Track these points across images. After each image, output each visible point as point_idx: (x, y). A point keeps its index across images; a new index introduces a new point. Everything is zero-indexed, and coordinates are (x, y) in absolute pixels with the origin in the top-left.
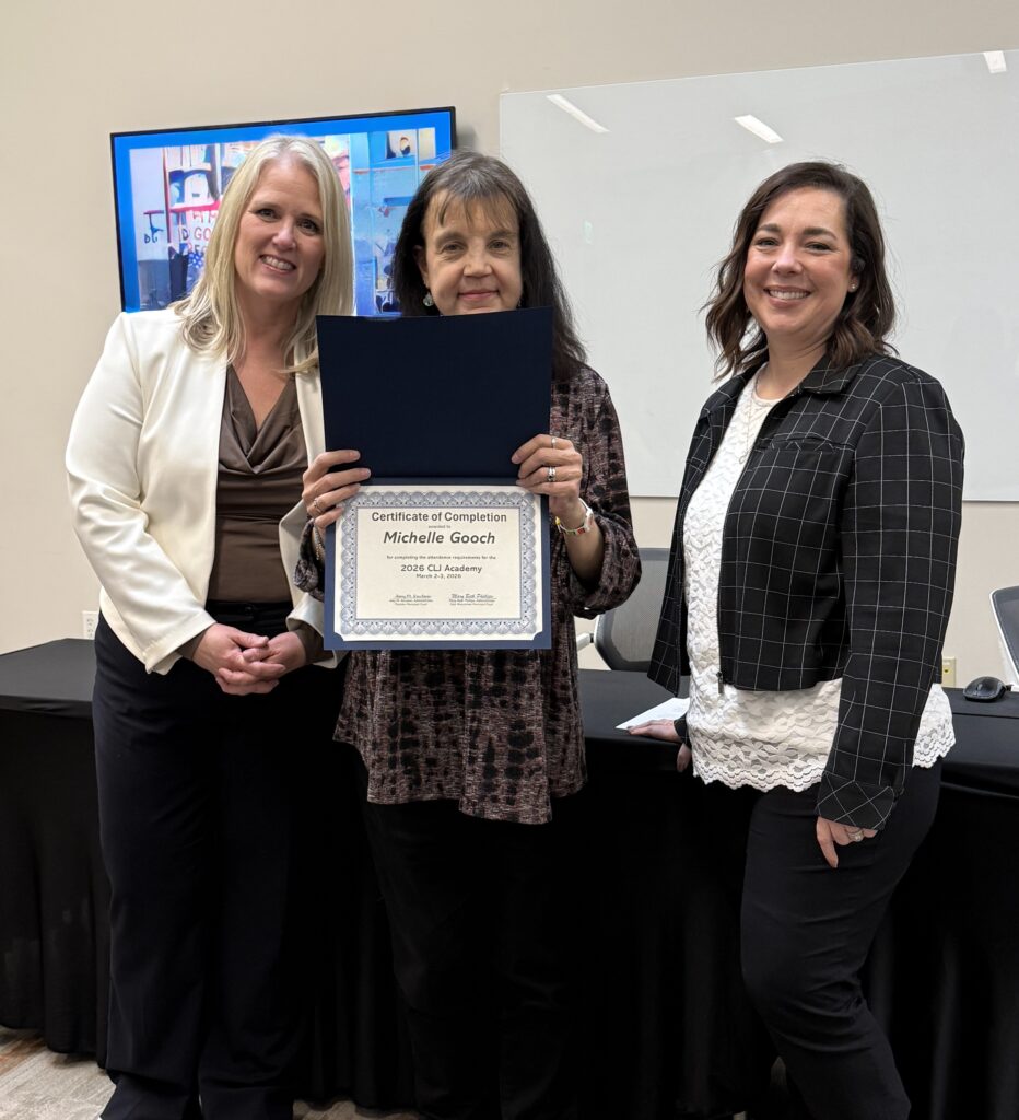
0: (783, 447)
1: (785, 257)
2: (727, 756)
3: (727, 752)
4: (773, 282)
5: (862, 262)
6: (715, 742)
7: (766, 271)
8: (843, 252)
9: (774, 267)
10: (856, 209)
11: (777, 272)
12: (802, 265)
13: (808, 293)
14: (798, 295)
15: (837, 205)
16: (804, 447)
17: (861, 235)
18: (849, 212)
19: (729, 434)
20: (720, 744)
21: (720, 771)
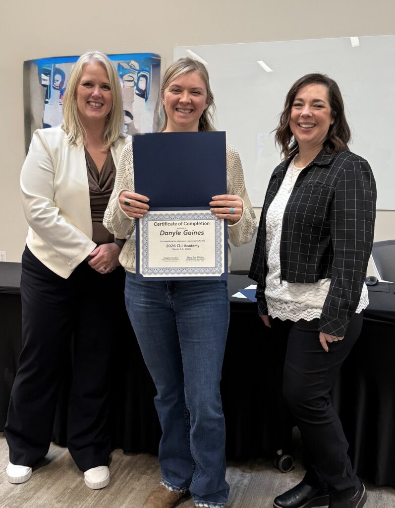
0: (306, 186)
1: (306, 110)
2: (281, 308)
3: (281, 306)
4: (301, 121)
5: (335, 113)
6: (276, 302)
7: (298, 116)
8: (328, 108)
9: (301, 115)
10: (333, 92)
11: (303, 117)
12: (312, 113)
13: (315, 125)
15: (326, 90)
16: (315, 186)
17: (335, 103)
18: (330, 93)
19: (284, 181)
20: (278, 303)
21: (278, 314)
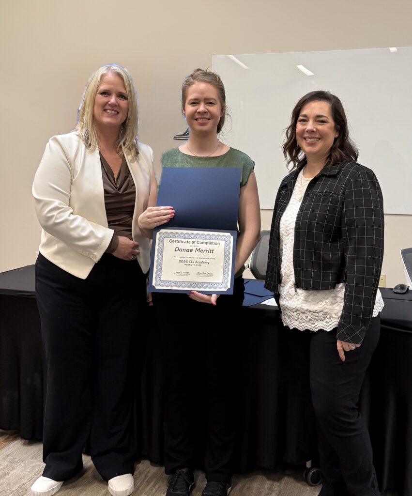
0: (316, 196)
9: (306, 130)
10: (335, 108)
12: (316, 129)
15: (328, 106)
18: (332, 108)
21: (296, 324)
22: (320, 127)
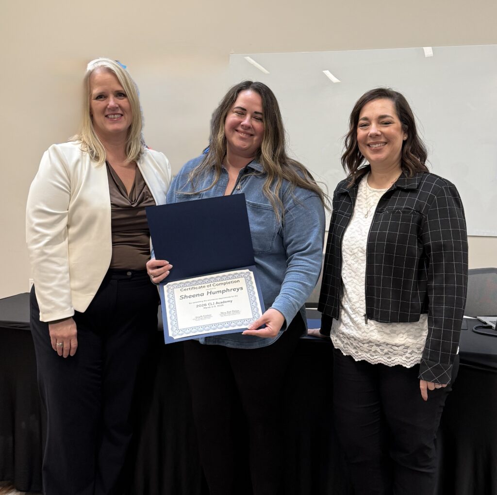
3: (370, 349)
7: (366, 137)
14: (382, 145)
19: (358, 202)
20: (367, 345)
22: (385, 130)
